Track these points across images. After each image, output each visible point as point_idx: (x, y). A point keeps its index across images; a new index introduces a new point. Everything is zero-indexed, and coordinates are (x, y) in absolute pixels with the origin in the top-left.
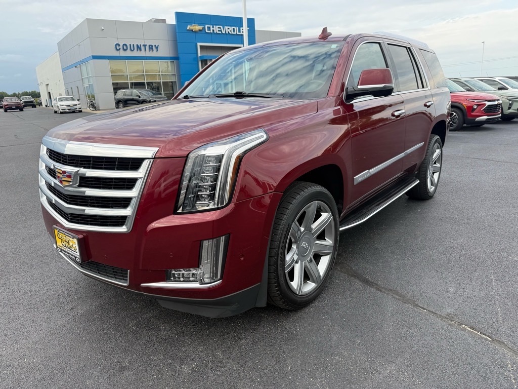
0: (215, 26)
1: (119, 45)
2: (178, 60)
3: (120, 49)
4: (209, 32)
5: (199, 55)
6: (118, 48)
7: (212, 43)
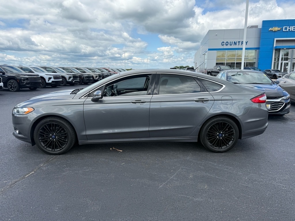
0: (291, 27)
1: (224, 42)
2: (259, 49)
3: (224, 44)
4: (286, 31)
5: (275, 46)
6: (223, 44)
7: (287, 37)
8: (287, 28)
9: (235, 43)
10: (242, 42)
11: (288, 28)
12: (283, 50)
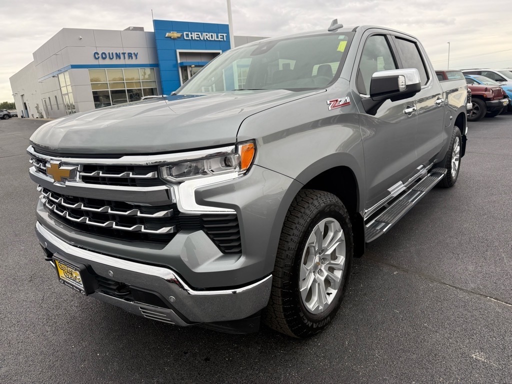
0: (193, 33)
1: (98, 54)
2: (158, 67)
3: (99, 57)
4: (188, 38)
5: (179, 62)
6: (97, 56)
7: (191, 49)
8: (188, 34)
9: (118, 56)
10: (129, 53)
11: (190, 36)
12: (190, 68)
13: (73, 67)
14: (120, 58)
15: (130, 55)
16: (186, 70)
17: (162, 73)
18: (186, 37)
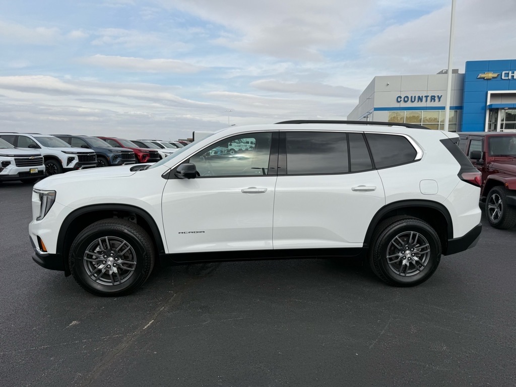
2: (462, 109)
4: (507, 78)
5: (488, 103)
7: (509, 90)
9: (420, 99)
10: (432, 96)
11: (510, 75)
12: (503, 111)
13: (376, 109)
14: (422, 101)
15: (433, 98)
16: (497, 113)
17: (464, 115)
18: (505, 77)
